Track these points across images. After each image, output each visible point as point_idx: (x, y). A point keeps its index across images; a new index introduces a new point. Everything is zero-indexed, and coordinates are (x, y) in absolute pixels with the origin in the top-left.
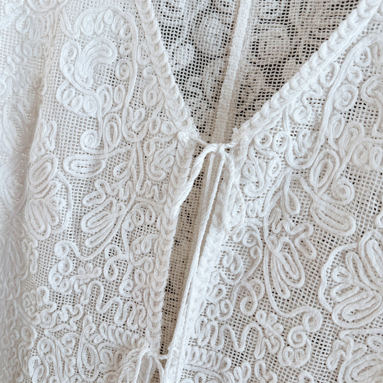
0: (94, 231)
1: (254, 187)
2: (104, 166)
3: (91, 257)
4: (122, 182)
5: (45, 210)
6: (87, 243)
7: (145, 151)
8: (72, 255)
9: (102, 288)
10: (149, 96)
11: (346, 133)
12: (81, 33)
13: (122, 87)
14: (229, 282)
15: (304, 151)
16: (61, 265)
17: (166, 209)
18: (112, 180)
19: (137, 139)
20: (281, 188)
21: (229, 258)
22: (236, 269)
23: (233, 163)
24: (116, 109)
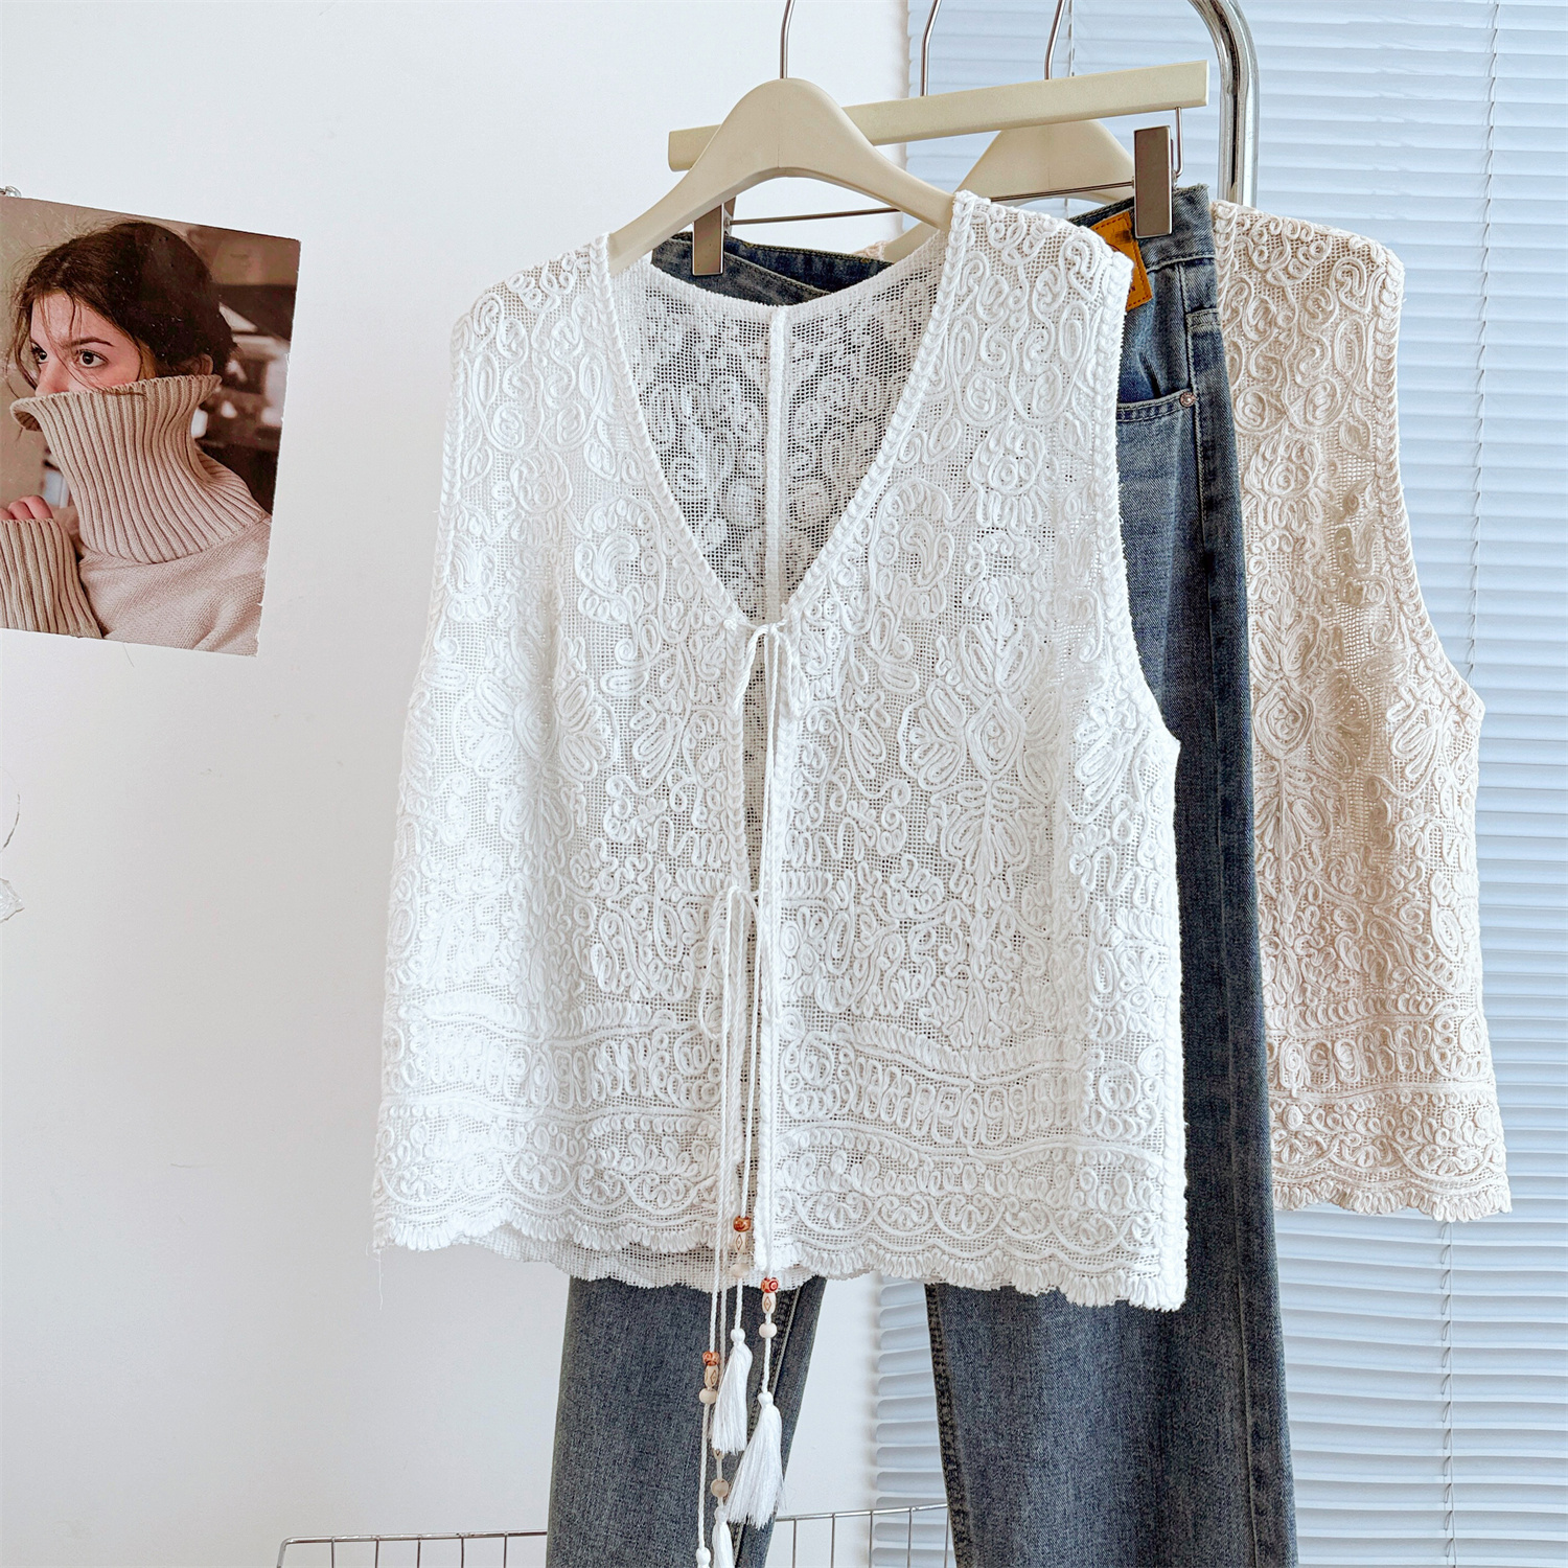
0: (649, 758)
1: (816, 664)
2: (647, 678)
3: (652, 790)
4: (673, 692)
5: (587, 743)
6: (644, 773)
7: (692, 650)
8: (628, 791)
9: (671, 823)
10: (685, 588)
11: (895, 587)
12: (594, 532)
13: (652, 583)
14: (814, 780)
15: (860, 614)
16: (616, 808)
17: (728, 711)
18: (659, 693)
19: (681, 639)
20: (846, 660)
21: (809, 753)
22: (818, 763)
23: (788, 642)
24: (649, 609)
